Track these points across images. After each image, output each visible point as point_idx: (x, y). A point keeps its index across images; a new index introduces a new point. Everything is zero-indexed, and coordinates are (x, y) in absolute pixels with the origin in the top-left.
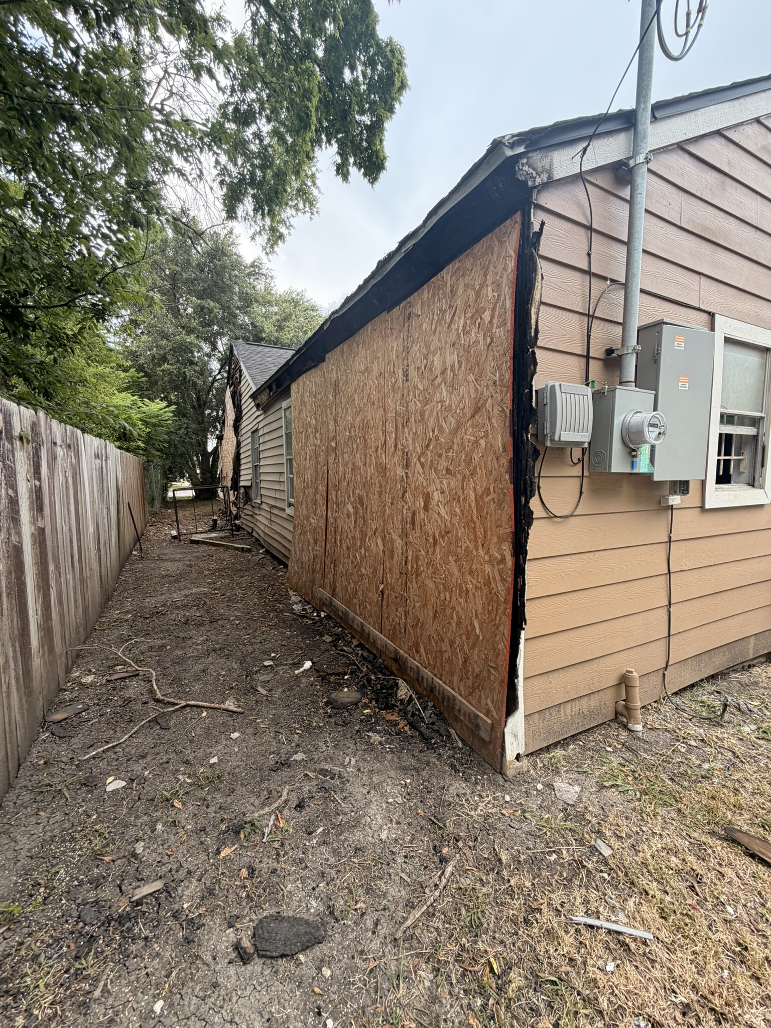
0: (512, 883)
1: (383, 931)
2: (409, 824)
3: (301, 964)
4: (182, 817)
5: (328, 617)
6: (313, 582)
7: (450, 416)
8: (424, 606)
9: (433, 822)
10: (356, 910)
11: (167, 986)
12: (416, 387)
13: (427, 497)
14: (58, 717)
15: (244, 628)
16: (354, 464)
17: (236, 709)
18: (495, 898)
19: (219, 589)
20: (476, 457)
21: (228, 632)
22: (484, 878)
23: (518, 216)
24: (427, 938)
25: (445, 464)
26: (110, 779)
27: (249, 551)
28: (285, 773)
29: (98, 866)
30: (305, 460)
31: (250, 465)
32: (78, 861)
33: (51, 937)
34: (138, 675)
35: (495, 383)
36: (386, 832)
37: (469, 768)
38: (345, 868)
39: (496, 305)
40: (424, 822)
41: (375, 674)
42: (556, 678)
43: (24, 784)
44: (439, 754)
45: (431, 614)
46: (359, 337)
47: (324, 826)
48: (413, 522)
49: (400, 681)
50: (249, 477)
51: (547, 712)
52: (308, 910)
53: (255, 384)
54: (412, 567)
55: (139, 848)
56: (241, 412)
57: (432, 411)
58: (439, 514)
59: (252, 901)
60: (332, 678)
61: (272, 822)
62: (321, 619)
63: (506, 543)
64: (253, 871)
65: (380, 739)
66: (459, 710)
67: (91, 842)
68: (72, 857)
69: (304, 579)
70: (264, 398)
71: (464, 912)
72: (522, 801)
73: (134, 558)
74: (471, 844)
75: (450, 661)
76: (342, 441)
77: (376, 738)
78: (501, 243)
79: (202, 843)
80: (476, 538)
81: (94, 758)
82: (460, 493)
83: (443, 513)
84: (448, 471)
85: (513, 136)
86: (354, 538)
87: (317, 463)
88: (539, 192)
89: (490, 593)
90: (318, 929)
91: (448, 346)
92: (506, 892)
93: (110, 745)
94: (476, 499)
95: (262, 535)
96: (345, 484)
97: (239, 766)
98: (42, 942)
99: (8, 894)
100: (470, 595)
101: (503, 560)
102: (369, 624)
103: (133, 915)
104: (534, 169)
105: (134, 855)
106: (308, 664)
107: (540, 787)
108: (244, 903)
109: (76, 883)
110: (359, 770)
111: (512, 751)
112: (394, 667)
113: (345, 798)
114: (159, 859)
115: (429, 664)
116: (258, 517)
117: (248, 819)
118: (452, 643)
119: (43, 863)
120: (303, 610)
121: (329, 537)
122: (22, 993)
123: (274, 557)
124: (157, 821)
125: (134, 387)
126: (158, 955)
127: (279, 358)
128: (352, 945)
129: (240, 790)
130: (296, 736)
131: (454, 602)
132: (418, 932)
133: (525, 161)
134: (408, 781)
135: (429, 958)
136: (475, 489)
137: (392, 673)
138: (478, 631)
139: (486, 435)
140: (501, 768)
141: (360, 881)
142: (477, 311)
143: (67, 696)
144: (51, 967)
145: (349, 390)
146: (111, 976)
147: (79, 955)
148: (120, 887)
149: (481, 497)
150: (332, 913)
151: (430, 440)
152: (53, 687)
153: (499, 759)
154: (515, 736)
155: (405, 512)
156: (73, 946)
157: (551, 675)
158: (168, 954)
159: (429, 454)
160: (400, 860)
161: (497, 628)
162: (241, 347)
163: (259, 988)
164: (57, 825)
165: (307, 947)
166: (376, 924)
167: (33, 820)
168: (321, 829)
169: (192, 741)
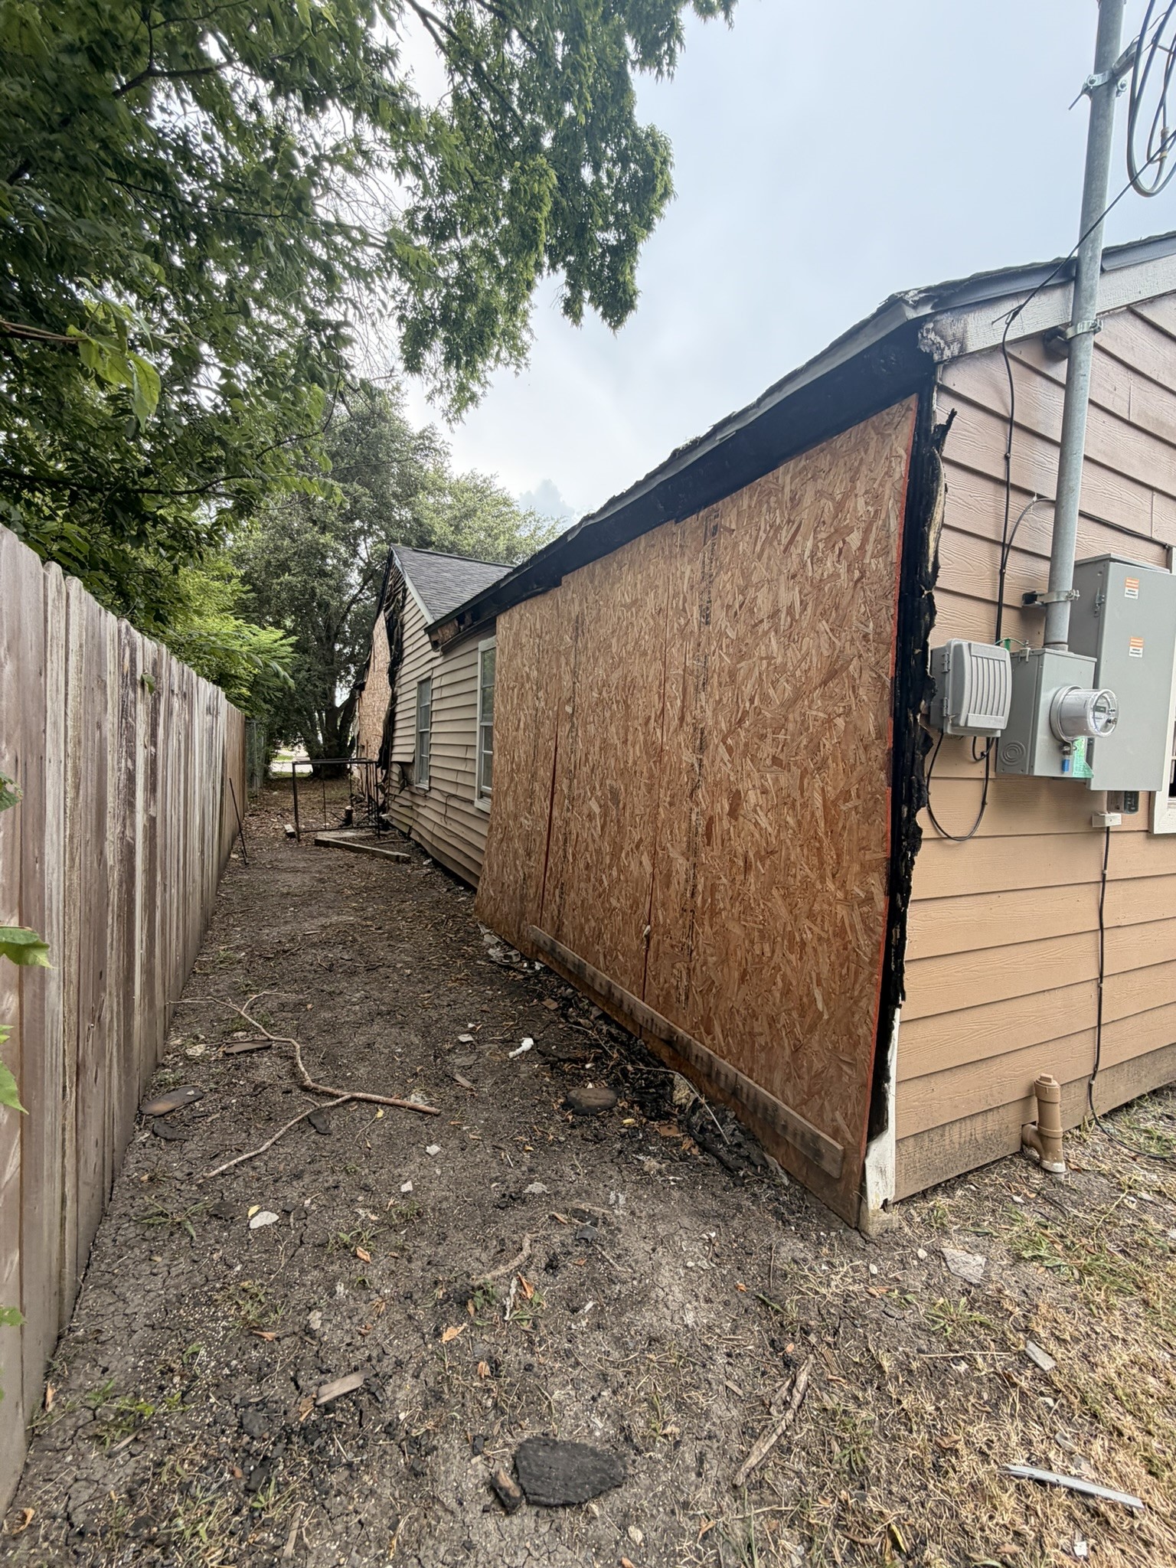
0: (905, 1405)
1: (713, 1472)
2: (726, 1303)
3: (594, 1518)
4: (373, 1274)
5: (547, 970)
6: (522, 915)
7: (782, 680)
8: (724, 961)
9: (764, 1302)
10: (665, 1436)
11: (394, 1542)
12: (722, 634)
13: (736, 800)
14: (161, 1107)
15: (420, 981)
16: (604, 741)
17: (428, 1108)
18: (882, 1429)
19: (372, 918)
20: (828, 744)
21: (397, 986)
22: (860, 1395)
23: (912, 401)
24: (786, 1487)
25: (772, 751)
26: (253, 1210)
27: (407, 861)
28: (519, 1213)
29: (256, 1346)
30: (517, 730)
31: (413, 731)
32: (225, 1336)
33: (205, 1455)
34: (270, 1047)
35: (865, 637)
36: (692, 1314)
37: (804, 1219)
38: (638, 1369)
39: (871, 524)
40: (747, 1302)
41: (633, 1063)
42: (940, 1085)
43: (123, 1210)
44: (754, 1195)
45: (736, 975)
46: (624, 554)
47: (594, 1299)
48: (709, 834)
49: (677, 1077)
50: (411, 749)
51: (926, 1136)
52: (591, 1432)
53: (431, 612)
54: (704, 901)
55: (315, 1319)
56: (402, 651)
57: (751, 670)
58: (756, 824)
59: (503, 1413)
60: (567, 1067)
61: (513, 1291)
62: (537, 974)
63: (876, 875)
64: (498, 1365)
65: (658, 1166)
66: (785, 1127)
67: (239, 1308)
68: (214, 1330)
69: (506, 909)
70: (448, 633)
71: (836, 1448)
72: (897, 1274)
73: (234, 864)
74: (829, 1339)
75: (767, 1049)
76: (586, 706)
77: (651, 1164)
78: (883, 436)
79: (410, 1317)
80: (822, 863)
81: (222, 1174)
82: (796, 794)
83: (764, 822)
84: (775, 760)
85: (920, 292)
86: (599, 851)
87: (537, 736)
88: (945, 368)
89: (845, 948)
90: (613, 1464)
91: (783, 578)
92: (896, 1420)
93: (246, 1156)
94: (824, 806)
95: (428, 837)
96: (586, 769)
97: (446, 1199)
98: (192, 1463)
99: (127, 1384)
100: (809, 949)
101: (869, 899)
102: (622, 984)
103: (324, 1426)
104: (942, 337)
105: (309, 1332)
106: (527, 1043)
107: (922, 1253)
108: (491, 1417)
109: (226, 1371)
110: (633, 1213)
111: (877, 1196)
112: (665, 1053)
113: (619, 1256)
114: (348, 1340)
115: (729, 1051)
116: (420, 810)
117: (477, 1283)
118: (772, 1021)
119: (170, 1337)
120: (506, 957)
121: (554, 848)
122: (175, 1543)
123: (448, 873)
124: (335, 1279)
125: (243, 610)
126: (372, 1492)
127: (486, 576)
128: (669, 1493)
129: (456, 1237)
130: (527, 1156)
131: (777, 959)
132: (769, 1476)
133: (931, 326)
134: (713, 1235)
135: (792, 1520)
136: (823, 789)
137: (662, 1064)
138: (820, 1006)
139: (848, 712)
140: (858, 1222)
141: (664, 1390)
142: (836, 531)
143: (168, 1075)
144: (212, 1503)
145: (601, 631)
146: (306, 1523)
147: (252, 1486)
148: (294, 1380)
149: (834, 803)
150: (628, 1439)
151: (746, 713)
152: (151, 1061)
153: (856, 1205)
154: (882, 1172)
155: (694, 817)
156: (238, 1473)
157: (933, 1079)
158: (388, 1492)
159: (743, 734)
160: (721, 1360)
161: (856, 1003)
162: (405, 556)
163: (536, 1554)
164: (182, 1278)
165: (601, 1493)
166: (701, 1459)
167: (145, 1268)
168: (590, 1305)
169: (368, 1156)
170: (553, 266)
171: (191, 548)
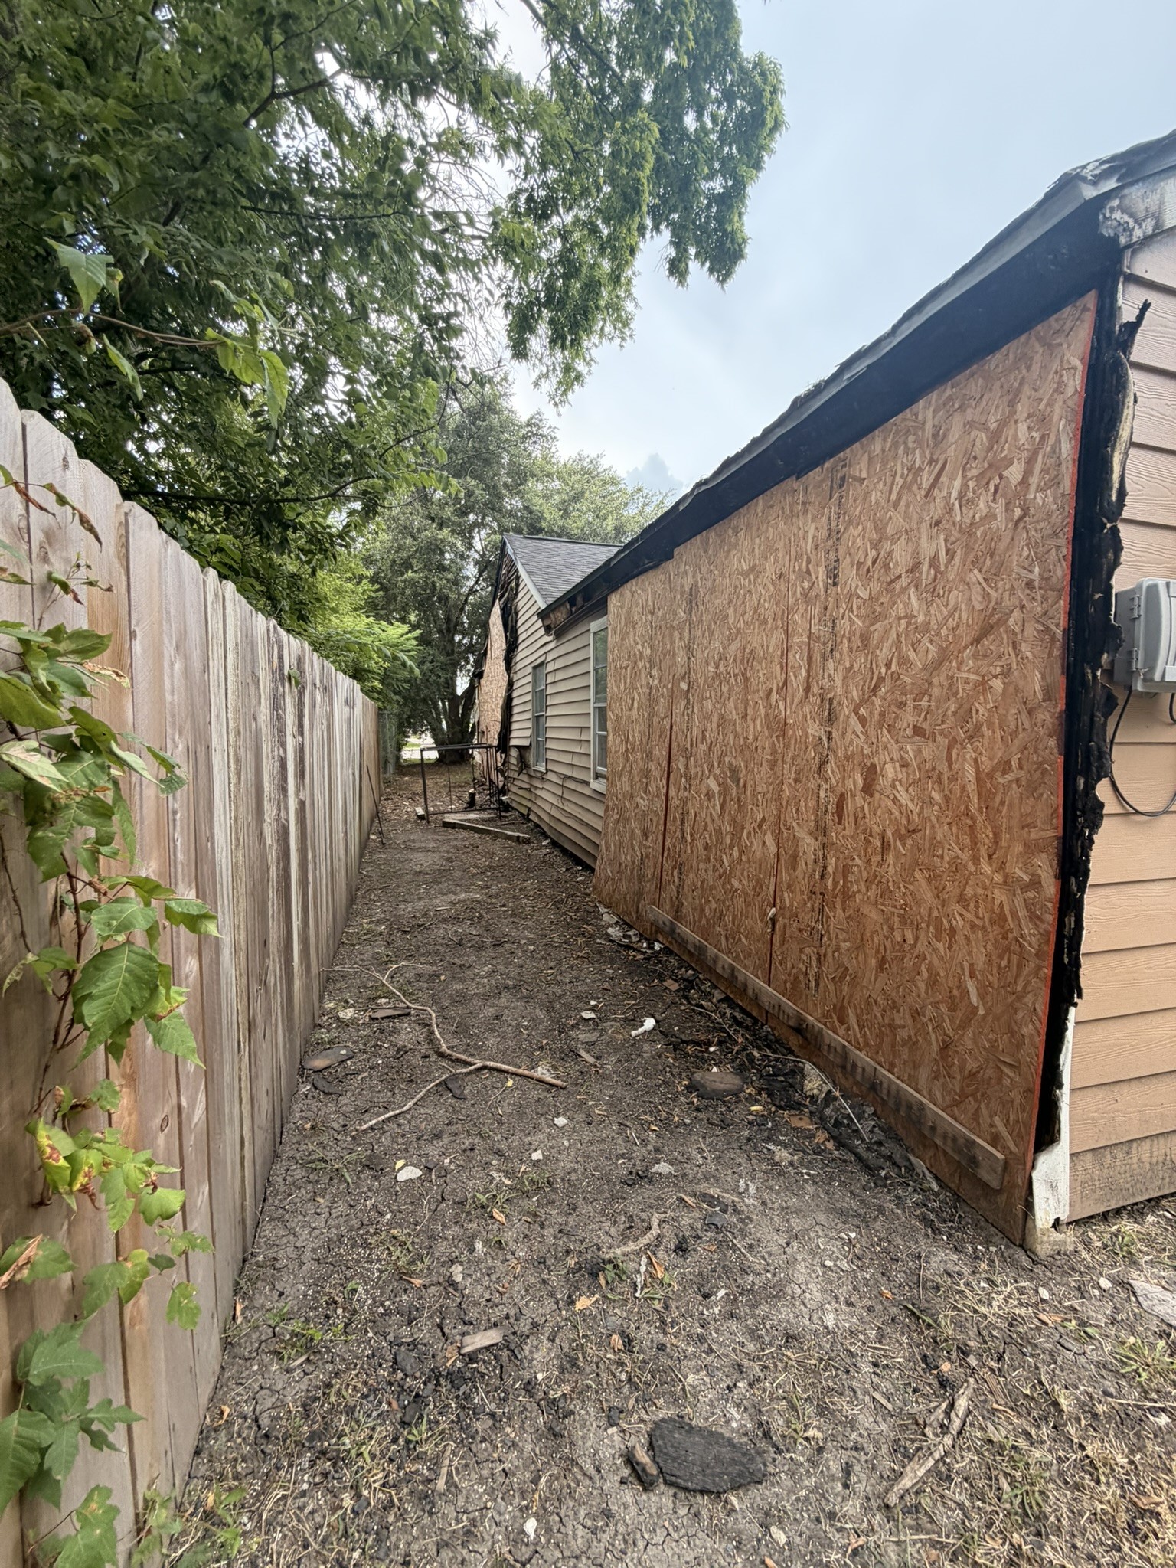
0: (1089, 1451)
1: (862, 1486)
2: (870, 1309)
3: (734, 1510)
4: (508, 1236)
5: (666, 950)
6: (640, 895)
7: (925, 640)
8: (859, 947)
9: (913, 1313)
10: (807, 1439)
11: (537, 1496)
12: (852, 595)
13: (871, 774)
14: (319, 1063)
15: (543, 958)
16: (722, 716)
17: (554, 1081)
18: (1061, 1474)
19: (497, 896)
20: (982, 710)
21: (521, 962)
22: (1033, 1432)
23: (1090, 300)
24: (948, 1518)
25: (913, 720)
26: (400, 1163)
27: (527, 841)
28: (647, 1192)
29: (406, 1290)
30: (631, 709)
31: (529, 715)
32: (379, 1278)
33: (366, 1384)
34: (408, 1014)
35: (1029, 584)
36: (832, 1316)
37: (958, 1229)
38: (776, 1366)
39: (1035, 453)
40: (895, 1311)
41: (759, 1049)
42: (1124, 1093)
43: (291, 1153)
44: (899, 1198)
45: (873, 962)
46: (740, 519)
47: (726, 1287)
48: (840, 811)
49: (808, 1066)
50: (528, 733)
51: (1107, 1152)
52: (728, 1422)
53: (544, 597)
54: (835, 884)
55: (458, 1276)
56: (516, 638)
57: (887, 632)
58: (895, 800)
59: (637, 1389)
60: (690, 1049)
61: (643, 1269)
62: (656, 954)
63: (1044, 855)
64: (630, 1341)
65: (789, 1157)
66: (933, 1129)
67: (390, 1254)
68: (369, 1270)
69: (624, 890)
70: (560, 616)
71: (1006, 1487)
72: (1075, 1303)
73: (372, 844)
74: (993, 1364)
75: (912, 1044)
76: (701, 681)
77: (782, 1155)
78: (1050, 347)
79: (544, 1282)
80: (975, 842)
81: (372, 1128)
82: (943, 767)
83: (904, 798)
84: (917, 731)
85: (1103, 162)
86: (718, 831)
87: (651, 715)
88: (1134, 253)
89: (1005, 938)
90: (752, 1459)
91: (924, 527)
92: (1078, 1465)
93: (392, 1113)
94: (978, 779)
95: (546, 818)
96: (703, 747)
97: (575, 1170)
98: (355, 1388)
99: (299, 1309)
100: (960, 937)
101: (1035, 883)
102: (745, 967)
103: (468, 1375)
104: (1131, 215)
105: (453, 1284)
106: (649, 1023)
107: (1105, 1283)
108: (625, 1390)
109: (381, 1310)
110: (764, 1203)
111: (1047, 1213)
112: (794, 1041)
113: (751, 1246)
114: (487, 1296)
115: (867, 1044)
116: (538, 792)
117: (607, 1257)
118: (916, 1014)
119: (333, 1272)
120: (625, 936)
121: (671, 828)
122: (343, 1460)
123: (565, 852)
124: (473, 1237)
125: (372, 608)
126: (514, 1445)
127: (593, 558)
128: (813, 1499)
129: (586, 1209)
130: (653, 1135)
131: (921, 947)
132: (926, 1502)
133: (1115, 203)
134: (853, 1235)
135: (954, 1554)
136: (976, 761)
137: (791, 1052)
138: (974, 1000)
139: (1006, 672)
140: (1023, 1239)
141: (804, 1391)
142: (991, 466)
143: (324, 1034)
144: (373, 1429)
145: (717, 602)
146: (455, 1463)
147: (407, 1419)
148: (440, 1327)
149: (990, 776)
150: (767, 1435)
151: (881, 679)
152: (309, 1020)
153: (1020, 1222)
154: (1053, 1187)
155: (822, 794)
156: (395, 1405)
157: (1116, 1088)
158: (529, 1447)
159: (878, 702)
160: (867, 1369)
161: (1019, 998)
162: (517, 543)
163: (675, 1536)
164: (342, 1220)
165: (740, 1487)
166: (847, 1470)
167: (310, 1206)
168: (722, 1293)
169: (500, 1123)
170: (656, 228)
171: (326, 550)
